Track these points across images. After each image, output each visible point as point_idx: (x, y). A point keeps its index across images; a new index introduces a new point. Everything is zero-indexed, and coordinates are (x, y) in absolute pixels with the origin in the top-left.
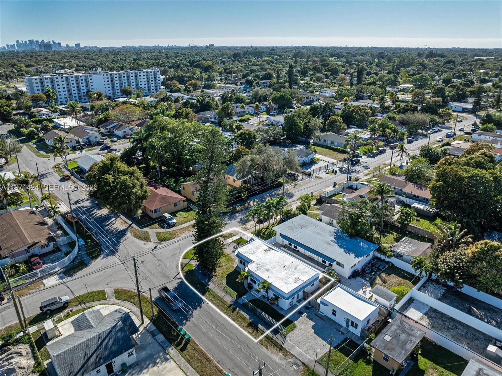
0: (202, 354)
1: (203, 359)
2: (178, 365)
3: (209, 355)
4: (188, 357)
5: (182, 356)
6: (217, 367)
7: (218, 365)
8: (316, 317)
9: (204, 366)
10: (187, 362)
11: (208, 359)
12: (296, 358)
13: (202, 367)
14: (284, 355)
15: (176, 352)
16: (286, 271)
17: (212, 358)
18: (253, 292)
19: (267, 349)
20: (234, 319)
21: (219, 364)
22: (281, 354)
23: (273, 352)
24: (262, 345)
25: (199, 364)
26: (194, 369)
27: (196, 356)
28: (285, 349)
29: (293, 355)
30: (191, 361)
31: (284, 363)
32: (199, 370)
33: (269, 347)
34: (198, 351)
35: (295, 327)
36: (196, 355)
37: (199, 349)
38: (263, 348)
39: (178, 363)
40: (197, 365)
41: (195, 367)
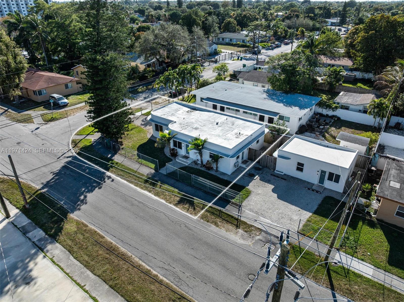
0: (111, 250)
1: (112, 257)
2: (67, 274)
3: (123, 249)
4: (86, 258)
5: (76, 258)
6: (138, 267)
7: (141, 262)
8: (273, 177)
9: (117, 269)
10: (85, 266)
11: (123, 257)
12: (266, 232)
13: (112, 272)
14: (246, 231)
15: (65, 253)
16: (220, 128)
17: (130, 254)
18: (179, 160)
19: (218, 226)
20: (157, 194)
21: (143, 261)
22: (240, 231)
23: (227, 230)
24: (208, 221)
25: (107, 266)
26: (98, 276)
27: (101, 255)
28: (245, 223)
29: (260, 230)
30: (93, 263)
31: (250, 243)
32: (107, 278)
33: (219, 224)
34: (105, 245)
35: (249, 193)
36: (100, 252)
37: (106, 242)
38: (210, 226)
39: (68, 271)
40: (103, 269)
41: (100, 272)
